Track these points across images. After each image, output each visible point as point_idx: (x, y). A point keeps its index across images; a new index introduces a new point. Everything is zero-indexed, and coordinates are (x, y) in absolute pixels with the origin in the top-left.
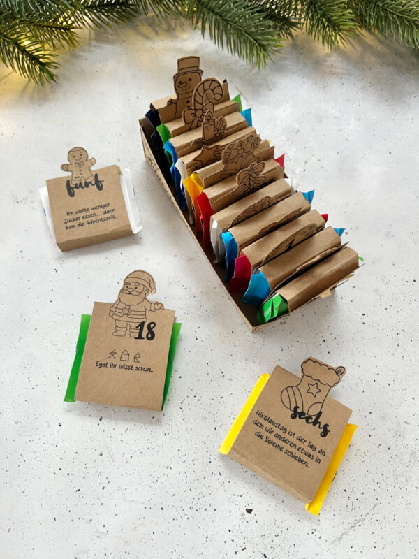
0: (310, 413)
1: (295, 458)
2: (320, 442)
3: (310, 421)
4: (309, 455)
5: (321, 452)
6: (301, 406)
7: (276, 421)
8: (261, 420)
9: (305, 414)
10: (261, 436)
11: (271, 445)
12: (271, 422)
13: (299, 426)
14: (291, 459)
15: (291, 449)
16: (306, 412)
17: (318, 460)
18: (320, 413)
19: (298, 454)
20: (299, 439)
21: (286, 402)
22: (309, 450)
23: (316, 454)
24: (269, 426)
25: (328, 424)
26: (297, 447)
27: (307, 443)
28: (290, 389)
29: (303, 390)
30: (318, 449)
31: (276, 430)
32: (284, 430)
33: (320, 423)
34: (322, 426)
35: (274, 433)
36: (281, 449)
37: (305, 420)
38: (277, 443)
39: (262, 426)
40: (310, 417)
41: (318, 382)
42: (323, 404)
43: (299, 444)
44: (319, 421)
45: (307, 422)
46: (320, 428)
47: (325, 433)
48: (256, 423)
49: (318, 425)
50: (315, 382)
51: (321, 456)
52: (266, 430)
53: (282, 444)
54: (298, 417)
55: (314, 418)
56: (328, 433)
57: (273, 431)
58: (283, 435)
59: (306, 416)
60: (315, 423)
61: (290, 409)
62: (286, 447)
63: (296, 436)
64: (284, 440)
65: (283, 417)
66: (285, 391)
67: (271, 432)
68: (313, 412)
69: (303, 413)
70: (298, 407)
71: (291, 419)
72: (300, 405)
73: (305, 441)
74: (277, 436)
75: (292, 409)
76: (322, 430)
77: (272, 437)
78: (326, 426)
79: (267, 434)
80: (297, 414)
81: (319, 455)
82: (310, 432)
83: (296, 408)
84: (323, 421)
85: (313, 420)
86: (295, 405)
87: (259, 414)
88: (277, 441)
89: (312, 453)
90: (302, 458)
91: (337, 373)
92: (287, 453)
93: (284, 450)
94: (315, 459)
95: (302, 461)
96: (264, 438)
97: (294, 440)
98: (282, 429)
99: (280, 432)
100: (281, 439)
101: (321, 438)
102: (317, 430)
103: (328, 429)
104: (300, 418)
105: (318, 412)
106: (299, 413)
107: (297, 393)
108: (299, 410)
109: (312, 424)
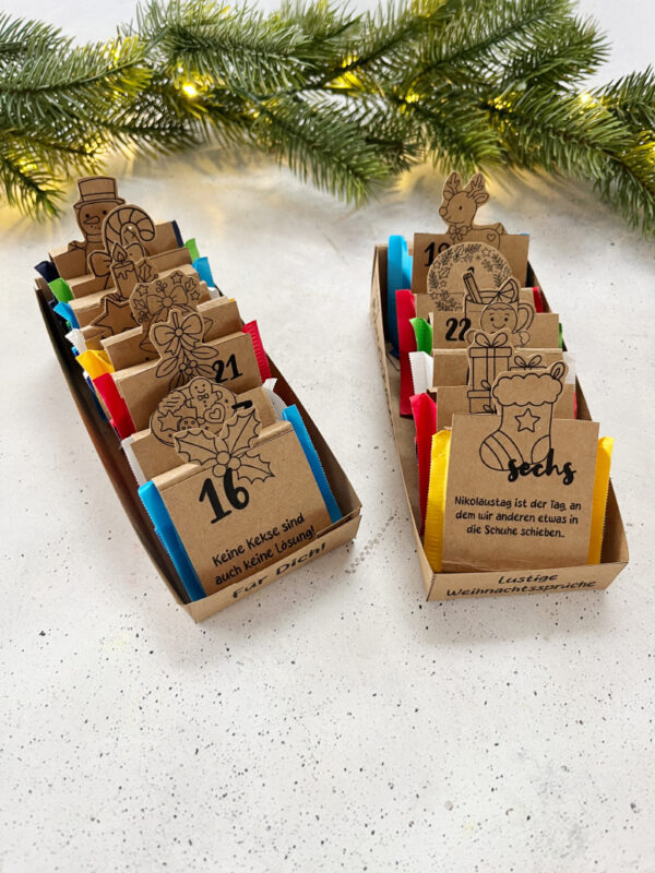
0: (536, 460)
1: (539, 533)
2: (567, 495)
3: (540, 471)
4: (558, 520)
5: (574, 507)
6: (517, 457)
7: (489, 498)
8: (467, 509)
9: (528, 465)
10: (478, 531)
11: (498, 536)
12: (482, 502)
13: (528, 486)
14: (533, 538)
15: (527, 525)
16: (529, 462)
17: (574, 520)
18: (551, 451)
19: (542, 526)
20: (535, 504)
21: (493, 462)
22: (557, 513)
23: (568, 513)
24: (482, 510)
25: (569, 461)
26: (537, 518)
27: (548, 505)
28: (491, 441)
29: (511, 431)
30: (568, 506)
31: (496, 510)
32: (507, 504)
33: (556, 466)
34: (561, 469)
35: (495, 516)
36: (514, 532)
37: (531, 474)
38: (505, 527)
39: (472, 515)
40: (539, 466)
41: (529, 406)
42: (549, 435)
43: (537, 512)
44: (554, 464)
45: (537, 475)
46: (559, 474)
47: (569, 478)
48: (460, 516)
49: (555, 470)
50: (525, 408)
51: (575, 513)
52: (480, 517)
53: (511, 524)
54: (520, 475)
55: (544, 464)
56: (574, 475)
57: (491, 515)
58: (508, 512)
59: (532, 466)
60: (548, 472)
61: (503, 470)
62: (520, 525)
63: (528, 504)
64: (513, 518)
65: (497, 485)
66: (484, 447)
67: (488, 517)
68: (540, 456)
69: (525, 465)
70: (515, 460)
71: (511, 483)
72: (515, 456)
73: (545, 503)
74: (500, 517)
75: (506, 467)
76: (564, 475)
77: (493, 523)
78: (567, 466)
79: (484, 523)
80: (516, 471)
81: (573, 512)
82: (544, 487)
83: (512, 463)
84: (559, 461)
85: (545, 468)
86: (508, 460)
87: (458, 501)
88: (503, 525)
89: (562, 514)
90: (549, 529)
91: (554, 378)
92: (524, 533)
93: (519, 531)
94: (568, 521)
95: (551, 534)
96: (483, 530)
97: (527, 511)
98: (504, 504)
99: (503, 510)
100: (507, 519)
101: (567, 487)
102: (557, 479)
103: (572, 468)
104: (524, 474)
105: (547, 451)
106: (520, 468)
107: (503, 440)
108: (518, 464)
109: (545, 475)
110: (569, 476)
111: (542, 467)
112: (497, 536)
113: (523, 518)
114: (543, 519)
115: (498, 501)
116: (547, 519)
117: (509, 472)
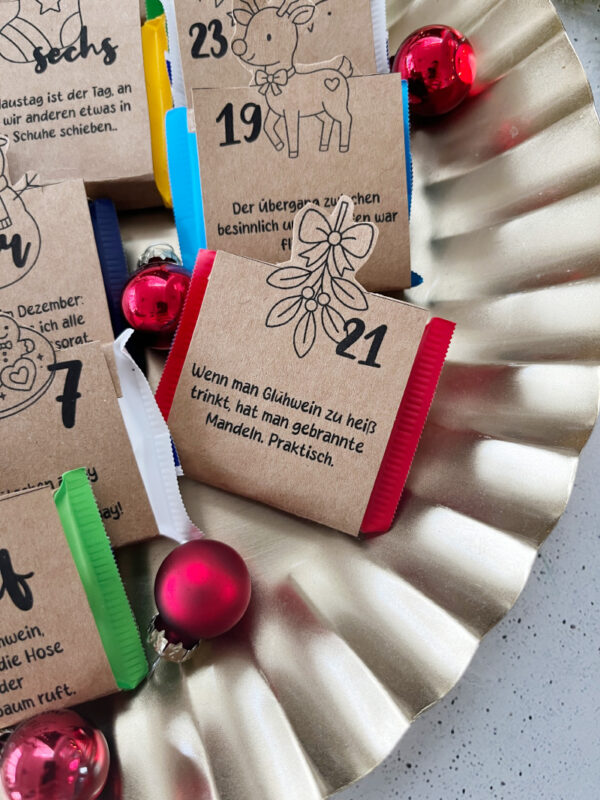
0: (67, 42)
1: (85, 130)
2: (110, 76)
4: (106, 110)
5: (122, 90)
7: (14, 98)
9: (58, 50)
12: (6, 104)
13: (60, 75)
14: (77, 137)
15: (67, 123)
16: (59, 46)
17: (125, 106)
18: (84, 30)
19: (87, 121)
20: (72, 96)
21: (14, 54)
22: (103, 101)
23: (116, 99)
25: (107, 36)
26: (78, 112)
27: (90, 93)
29: (33, 16)
30: (114, 90)
31: (24, 111)
32: (37, 101)
33: (92, 45)
34: (98, 47)
35: (24, 117)
36: (51, 134)
38: (38, 130)
42: (79, 12)
43: (77, 105)
44: (89, 43)
45: (70, 59)
49: (91, 50)
51: (126, 97)
52: (5, 125)
53: (46, 125)
54: (49, 64)
55: (78, 45)
56: (116, 51)
58: (41, 111)
59: (62, 51)
60: (84, 53)
61: (27, 61)
62: (58, 124)
63: (64, 97)
64: (48, 116)
65: (24, 81)
67: (16, 120)
69: (54, 52)
70: (41, 48)
71: (40, 75)
72: (39, 42)
73: (85, 92)
74: (31, 119)
75: (31, 57)
76: (103, 53)
77: (23, 128)
78: (105, 43)
81: (122, 96)
82: (86, 72)
83: (37, 52)
84: (94, 38)
85: (79, 50)
86: (33, 49)
88: (36, 127)
90: (96, 124)
92: (65, 133)
93: (58, 132)
94: (118, 108)
95: (98, 129)
96: (11, 138)
97: (64, 105)
98: (34, 101)
99: (33, 109)
100: (41, 119)
101: (109, 66)
102: (95, 59)
103: (112, 44)
104: (53, 62)
105: (79, 29)
106: (47, 56)
107: (23, 26)
108: (45, 52)
109: (80, 57)
110: (110, 53)
111: (74, 49)
112: (31, 142)
113: (60, 115)
114: (86, 112)
115: (25, 99)
116: (91, 112)
117: (36, 63)
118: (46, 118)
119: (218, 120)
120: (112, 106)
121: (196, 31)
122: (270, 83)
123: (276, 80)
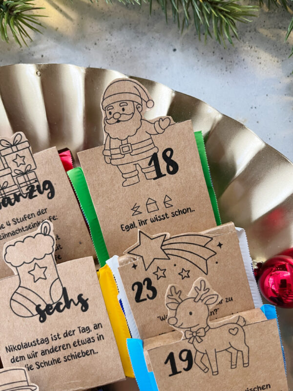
0: (56, 300)
1: (78, 356)
2: (88, 319)
3: (62, 307)
4: (89, 341)
5: (96, 327)
6: (40, 302)
7: (30, 340)
8: (17, 354)
9: (51, 305)
10: (30, 368)
12: (27, 346)
14: (76, 361)
15: (67, 353)
16: (51, 303)
17: (100, 337)
18: (64, 291)
19: (78, 350)
20: (66, 335)
21: (24, 312)
22: (85, 336)
23: (93, 333)
26: (72, 345)
27: (77, 332)
28: (16, 297)
29: (30, 284)
30: (92, 327)
31: (39, 348)
32: (45, 341)
33: (72, 300)
34: (76, 301)
35: (40, 353)
36: (58, 361)
37: (56, 311)
38: (50, 360)
39: (22, 358)
40: (59, 304)
41: (35, 261)
42: (59, 278)
43: (70, 340)
44: (69, 299)
45: (60, 311)
46: (76, 305)
47: (85, 305)
48: (14, 360)
49: (72, 303)
50: (33, 264)
51: (100, 331)
52: (29, 358)
53: (54, 356)
54: (47, 316)
55: (62, 300)
56: (88, 302)
57: (36, 353)
58: (49, 347)
59: (54, 306)
60: (68, 305)
61: (33, 316)
62: (61, 354)
63: (61, 336)
64: (54, 350)
65: (33, 329)
66: (14, 304)
67: (35, 355)
69: (49, 307)
70: (40, 305)
71: (43, 324)
72: (38, 302)
73: (74, 331)
74: (44, 353)
75: (35, 313)
76: (80, 305)
77: (40, 359)
78: (80, 297)
79: (33, 360)
80: (43, 313)
81: (97, 331)
82: (72, 318)
83: (38, 308)
84: (73, 295)
85: (64, 304)
86: (35, 307)
87: (9, 350)
88: (48, 358)
89: (90, 335)
90: (85, 351)
91: (45, 235)
92: (66, 359)
93: (62, 359)
94: (96, 340)
95: (86, 354)
96: (35, 366)
97: (63, 341)
98: (43, 341)
99: (44, 347)
100: (50, 352)
101: (85, 313)
102: (76, 309)
103: (84, 298)
104: (50, 314)
105: (61, 290)
106: (45, 310)
107: (25, 292)
108: (43, 307)
109: (66, 308)
110: (84, 304)
111: (62, 304)
112: (47, 368)
113: (61, 348)
114: (77, 344)
115: (37, 341)
116: (80, 343)
117: (39, 316)
118: (53, 351)
119: (166, 363)
120: (92, 338)
121: (136, 287)
122: (195, 337)
123: (198, 334)
